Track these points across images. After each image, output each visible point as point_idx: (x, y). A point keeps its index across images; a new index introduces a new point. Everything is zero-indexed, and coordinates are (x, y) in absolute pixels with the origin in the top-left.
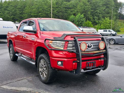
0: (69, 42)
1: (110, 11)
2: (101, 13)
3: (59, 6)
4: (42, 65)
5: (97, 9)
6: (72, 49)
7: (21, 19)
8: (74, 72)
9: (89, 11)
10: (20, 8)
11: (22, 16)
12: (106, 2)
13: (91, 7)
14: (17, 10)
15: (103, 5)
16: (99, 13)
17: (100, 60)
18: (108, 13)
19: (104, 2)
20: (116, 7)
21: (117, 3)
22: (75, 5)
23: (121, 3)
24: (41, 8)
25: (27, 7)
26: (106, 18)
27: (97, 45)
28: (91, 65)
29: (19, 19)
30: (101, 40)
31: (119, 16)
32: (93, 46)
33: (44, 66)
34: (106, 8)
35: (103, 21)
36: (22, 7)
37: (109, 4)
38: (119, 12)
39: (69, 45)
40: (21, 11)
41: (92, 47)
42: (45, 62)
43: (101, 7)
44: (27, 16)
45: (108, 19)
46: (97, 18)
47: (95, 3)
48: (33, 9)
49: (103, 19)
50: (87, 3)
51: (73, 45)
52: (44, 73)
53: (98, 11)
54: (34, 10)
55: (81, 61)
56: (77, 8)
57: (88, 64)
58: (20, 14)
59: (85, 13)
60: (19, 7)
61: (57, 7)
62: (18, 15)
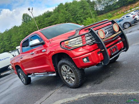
0: (85, 35)
1: (88, 11)
2: (82, 16)
3: (43, 24)
4: (65, 71)
5: (77, 14)
6: (91, 41)
7: (12, 48)
8: (102, 63)
9: (70, 18)
10: (7, 40)
11: (12, 45)
12: (82, 5)
13: (71, 14)
14: (5, 41)
15: (80, 9)
16: (80, 17)
17: (119, 43)
18: (87, 14)
19: (80, 6)
20: (92, 6)
21: (91, 2)
22: (56, 17)
23: (94, 1)
24: (26, 31)
25: (13, 35)
26: (87, 19)
27: (112, 29)
28: (114, 50)
29: (10, 49)
30: (112, 24)
31: (97, 13)
32: (108, 31)
33: (68, 71)
34: (84, 10)
35: (86, 22)
36: (8, 37)
37: (85, 6)
38: (95, 9)
39: (86, 38)
40: (8, 41)
41: (107, 33)
42: (67, 66)
43: (79, 11)
44: (17, 44)
45: (89, 19)
46: (80, 21)
47: (73, 9)
48: (19, 35)
49: (85, 21)
50: (66, 12)
51: (90, 36)
52: (71, 78)
53: (78, 15)
54: (21, 36)
55: (106, 49)
56: (59, 19)
57: (111, 50)
58: (9, 44)
59: (68, 21)
60: (6, 38)
61: (41, 25)
62: (8, 46)
